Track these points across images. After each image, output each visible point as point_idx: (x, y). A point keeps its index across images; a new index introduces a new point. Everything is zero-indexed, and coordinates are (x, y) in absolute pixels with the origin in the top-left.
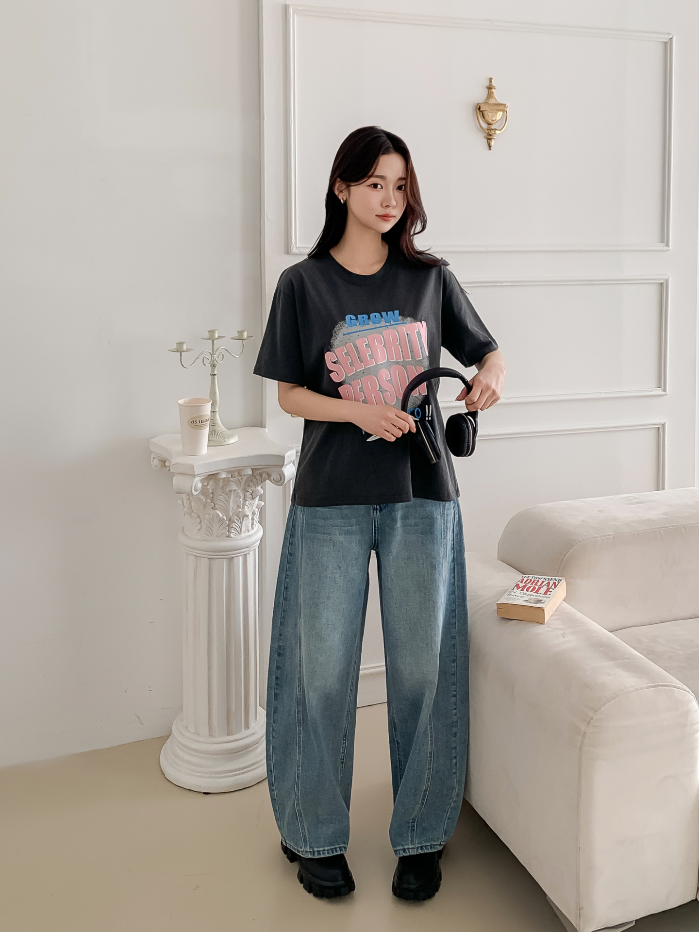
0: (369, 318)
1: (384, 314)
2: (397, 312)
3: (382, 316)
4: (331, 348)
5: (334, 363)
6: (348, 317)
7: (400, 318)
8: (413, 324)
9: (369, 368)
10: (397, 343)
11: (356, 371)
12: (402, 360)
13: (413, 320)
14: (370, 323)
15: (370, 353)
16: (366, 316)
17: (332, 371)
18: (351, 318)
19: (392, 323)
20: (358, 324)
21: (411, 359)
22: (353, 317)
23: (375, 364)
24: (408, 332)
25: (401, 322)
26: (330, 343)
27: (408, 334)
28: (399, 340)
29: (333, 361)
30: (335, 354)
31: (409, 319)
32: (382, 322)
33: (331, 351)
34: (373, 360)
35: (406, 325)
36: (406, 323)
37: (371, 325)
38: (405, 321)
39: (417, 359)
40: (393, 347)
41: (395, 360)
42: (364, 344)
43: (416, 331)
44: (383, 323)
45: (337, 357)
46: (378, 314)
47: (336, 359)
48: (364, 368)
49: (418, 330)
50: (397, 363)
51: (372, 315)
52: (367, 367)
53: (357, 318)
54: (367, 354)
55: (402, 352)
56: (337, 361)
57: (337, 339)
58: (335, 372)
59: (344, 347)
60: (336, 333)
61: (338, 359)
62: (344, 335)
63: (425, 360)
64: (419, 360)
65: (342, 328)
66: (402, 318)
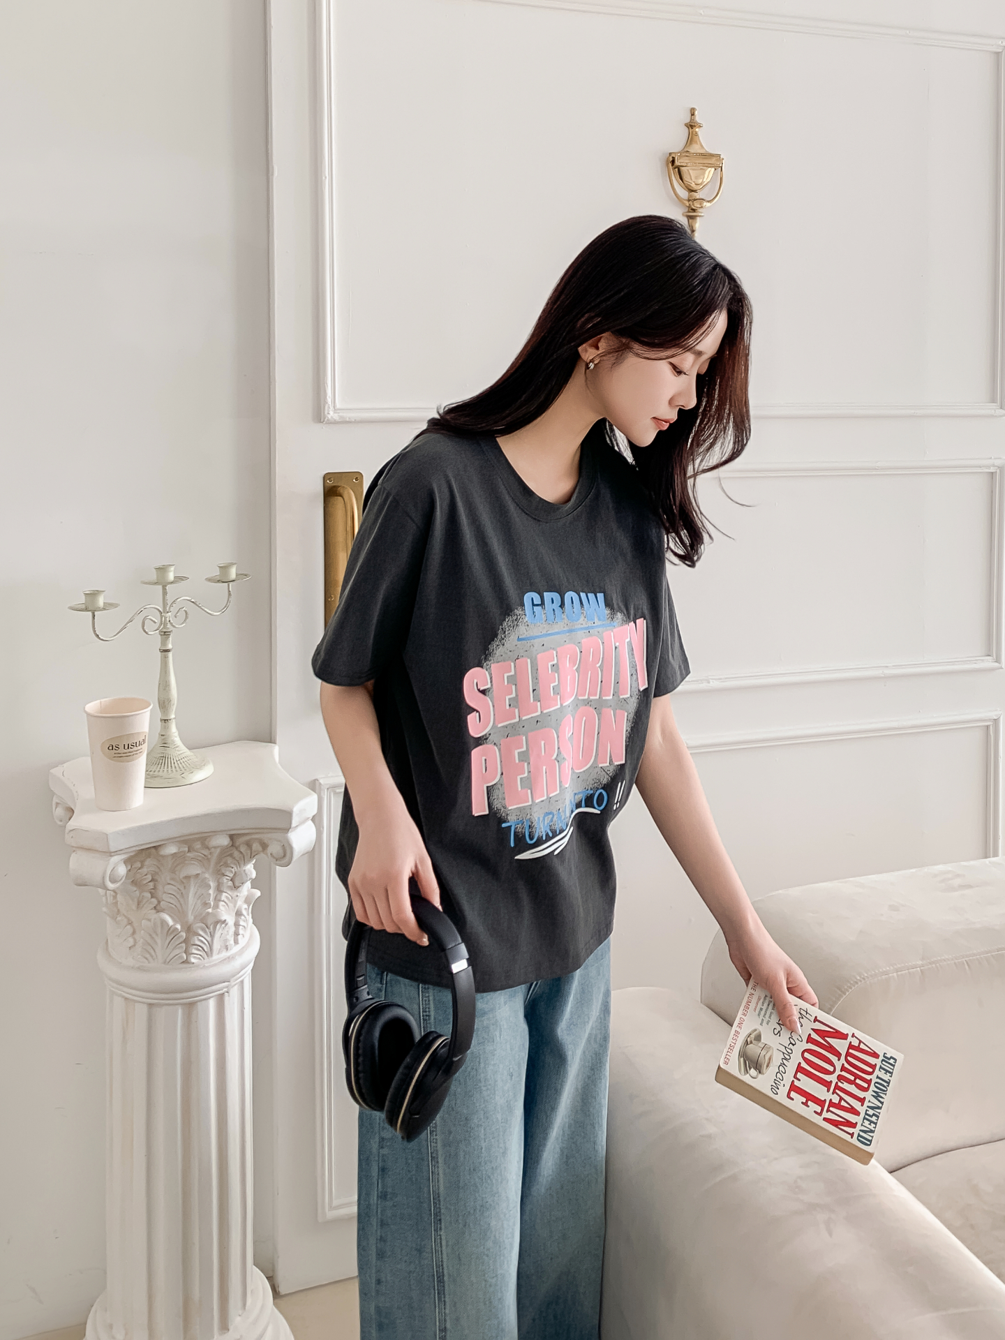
4: (484, 660)
5: (483, 692)
6: (528, 597)
8: (624, 627)
11: (519, 718)
13: (625, 617)
15: (557, 683)
17: (472, 711)
18: (532, 599)
21: (611, 697)
23: (559, 706)
24: (617, 644)
27: (616, 648)
29: (482, 689)
30: (490, 674)
31: (620, 616)
33: (482, 667)
35: (616, 629)
36: (616, 624)
38: (615, 619)
39: (621, 697)
40: (589, 673)
43: (626, 641)
45: (491, 682)
47: (489, 686)
48: (539, 713)
49: (629, 639)
50: (588, 703)
52: (545, 711)
55: (602, 682)
56: (488, 689)
57: (504, 645)
58: (478, 714)
59: (512, 664)
60: (505, 632)
61: (492, 685)
62: (519, 639)
63: (634, 699)
64: (623, 698)
65: (518, 625)
66: (611, 613)
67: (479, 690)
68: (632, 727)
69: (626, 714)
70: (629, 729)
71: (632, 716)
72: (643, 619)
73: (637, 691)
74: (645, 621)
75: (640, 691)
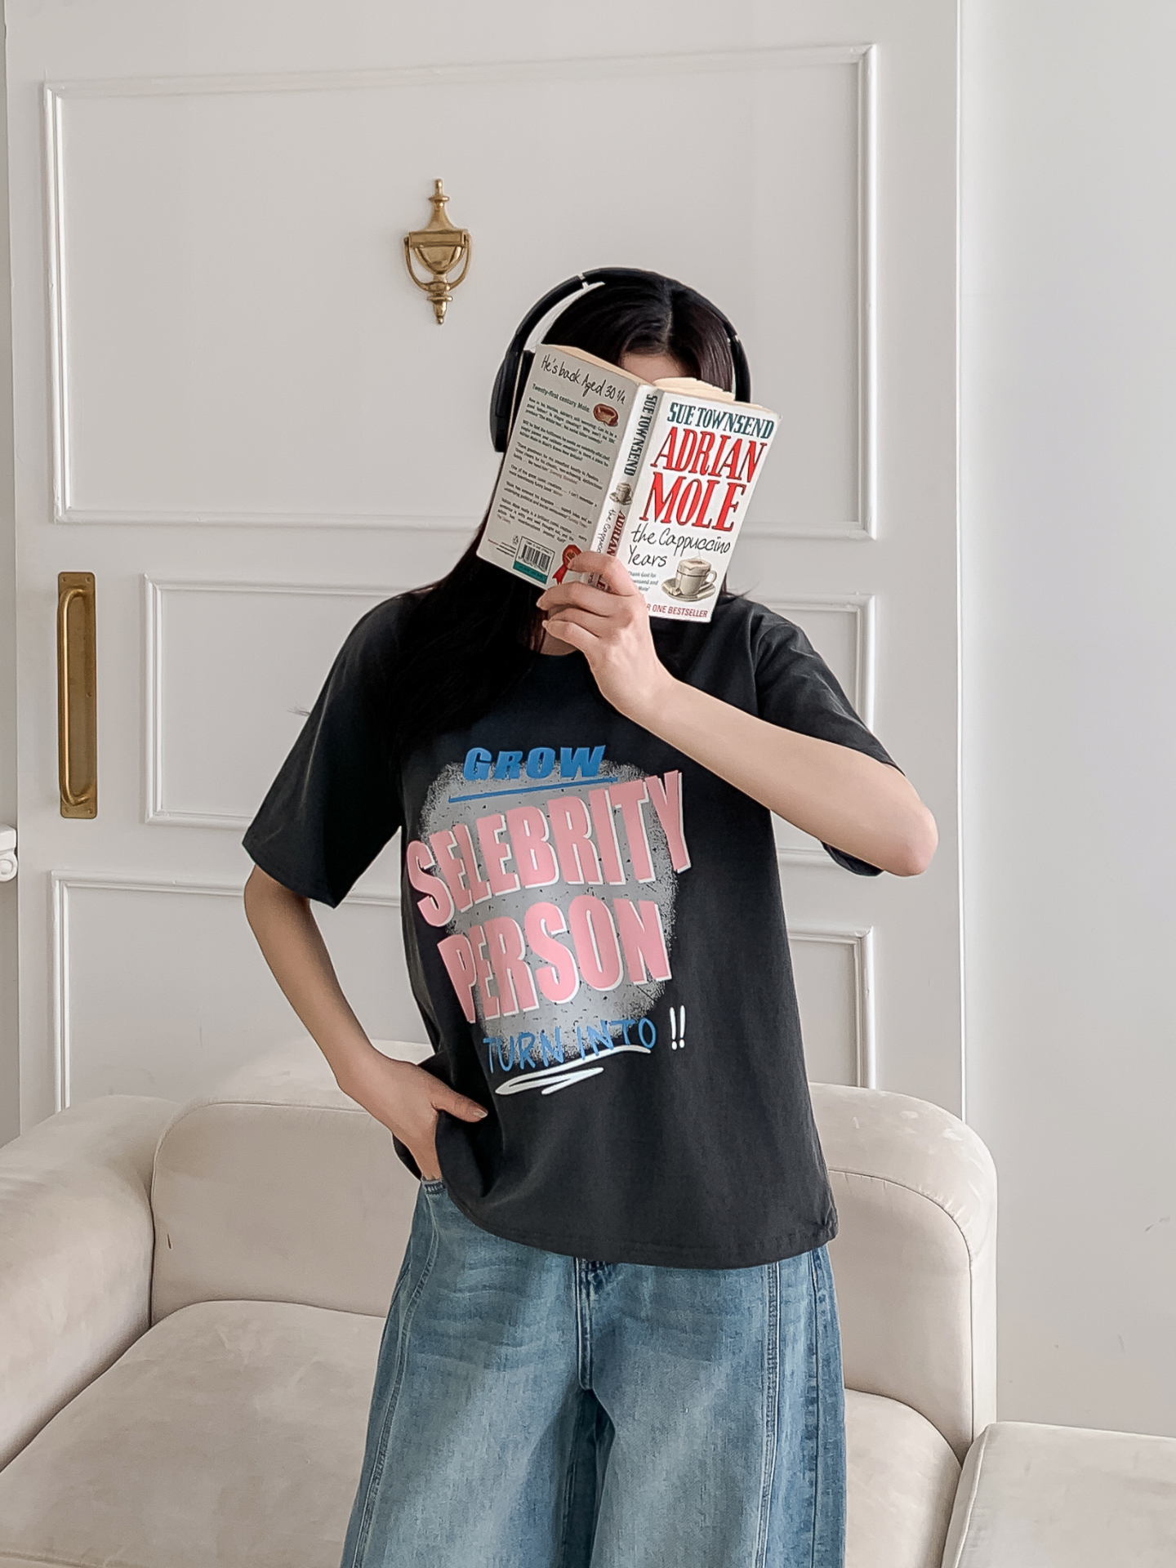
0: (525, 759)
1: (565, 751)
2: (599, 749)
3: (558, 757)
4: (422, 831)
5: (428, 872)
6: (472, 754)
7: (603, 765)
8: (632, 782)
9: (503, 898)
10: (587, 836)
11: (474, 903)
12: (601, 882)
13: (636, 772)
14: (523, 772)
15: (510, 857)
16: (518, 755)
17: (425, 895)
18: (479, 755)
19: (579, 778)
20: (490, 773)
21: (624, 882)
22: (486, 754)
23: (518, 888)
24: (618, 807)
25: (601, 777)
26: (421, 816)
27: (615, 811)
28: (593, 825)
29: (425, 868)
30: (431, 848)
31: (626, 768)
32: (554, 773)
33: (419, 840)
34: (516, 876)
35: (614, 787)
36: (616, 780)
37: (523, 779)
38: (614, 773)
39: (641, 881)
40: (575, 846)
41: (583, 882)
42: (496, 832)
43: (640, 802)
44: (554, 778)
45: (435, 858)
46: (549, 752)
47: (433, 863)
48: (490, 896)
49: (647, 800)
50: (588, 889)
51: (534, 752)
52: (497, 894)
53: (494, 759)
54: (502, 860)
55: (600, 860)
56: (434, 870)
57: (434, 808)
58: (431, 900)
59: (451, 833)
60: (434, 793)
61: (436, 862)
62: (451, 801)
63: (664, 885)
64: (645, 883)
65: (448, 783)
66: (609, 766)
67: (422, 870)
68: (672, 925)
69: (656, 906)
70: (669, 929)
71: (667, 909)
72: (677, 771)
73: (670, 872)
74: (680, 774)
75: (676, 873)
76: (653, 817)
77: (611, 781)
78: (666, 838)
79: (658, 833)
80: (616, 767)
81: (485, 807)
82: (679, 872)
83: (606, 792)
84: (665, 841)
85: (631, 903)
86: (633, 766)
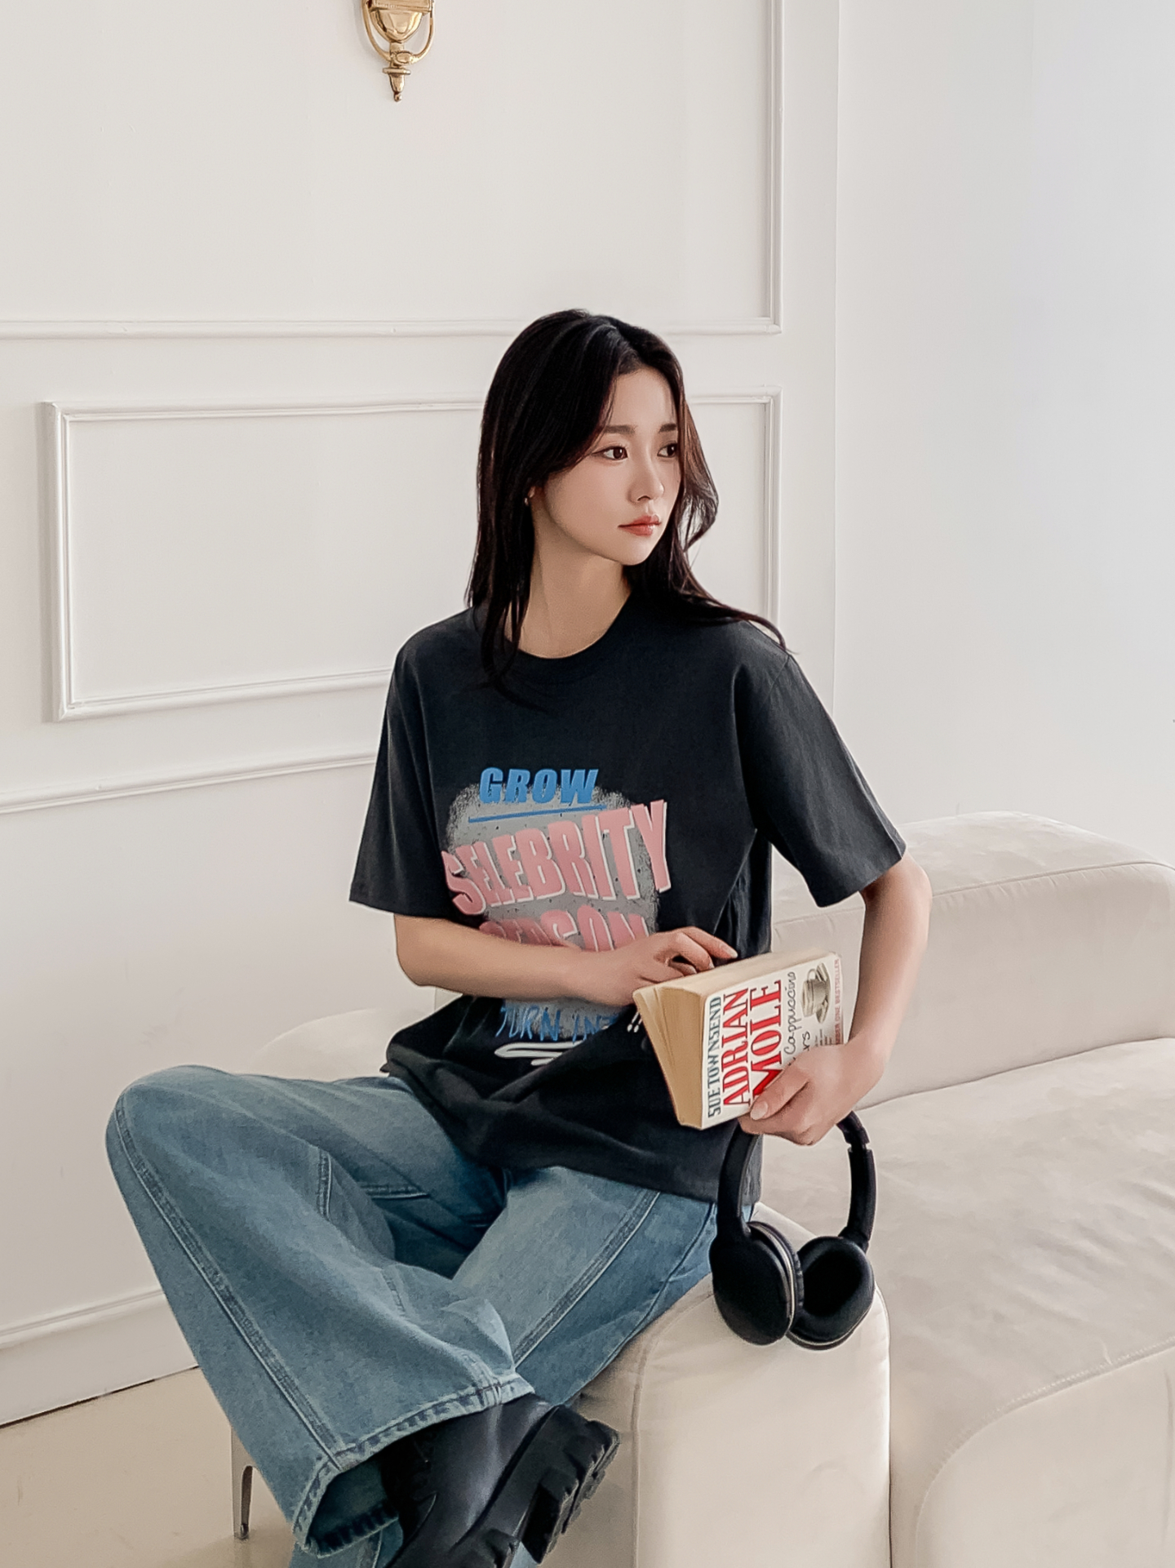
0: (531, 781)
1: (566, 773)
2: (594, 773)
3: (559, 781)
4: (451, 842)
5: (459, 876)
6: (486, 773)
7: (595, 792)
8: (620, 810)
9: (523, 904)
10: (582, 856)
11: (502, 903)
12: (597, 896)
13: (622, 800)
14: (530, 796)
16: (526, 774)
17: (458, 894)
19: (575, 804)
20: (502, 797)
21: (614, 898)
22: (498, 774)
23: (532, 898)
24: (606, 832)
25: (592, 804)
26: (446, 833)
27: (604, 836)
28: (585, 848)
29: (456, 872)
30: (460, 858)
31: (615, 797)
32: (555, 798)
33: (451, 849)
34: (530, 888)
35: (605, 813)
36: (605, 807)
37: (530, 804)
38: (604, 801)
39: (629, 898)
40: (573, 864)
41: (584, 895)
42: (509, 850)
43: (626, 828)
44: (555, 803)
45: (463, 864)
46: (552, 775)
47: (462, 869)
48: (511, 901)
49: (632, 826)
51: (540, 774)
52: (519, 900)
53: (506, 780)
55: (595, 878)
56: (463, 872)
57: (457, 827)
58: (465, 896)
59: (472, 848)
60: (455, 813)
61: (465, 868)
62: (471, 821)
63: (648, 901)
64: (632, 900)
65: (467, 804)
66: (599, 793)
67: (453, 874)
69: (642, 919)
71: (652, 922)
72: (662, 801)
73: (652, 891)
74: (666, 804)
75: (658, 892)
76: (639, 841)
77: (601, 808)
78: (650, 860)
79: (643, 856)
80: (605, 795)
81: (497, 828)
82: (661, 891)
83: (597, 818)
84: (649, 863)
85: (622, 915)
86: (621, 795)
